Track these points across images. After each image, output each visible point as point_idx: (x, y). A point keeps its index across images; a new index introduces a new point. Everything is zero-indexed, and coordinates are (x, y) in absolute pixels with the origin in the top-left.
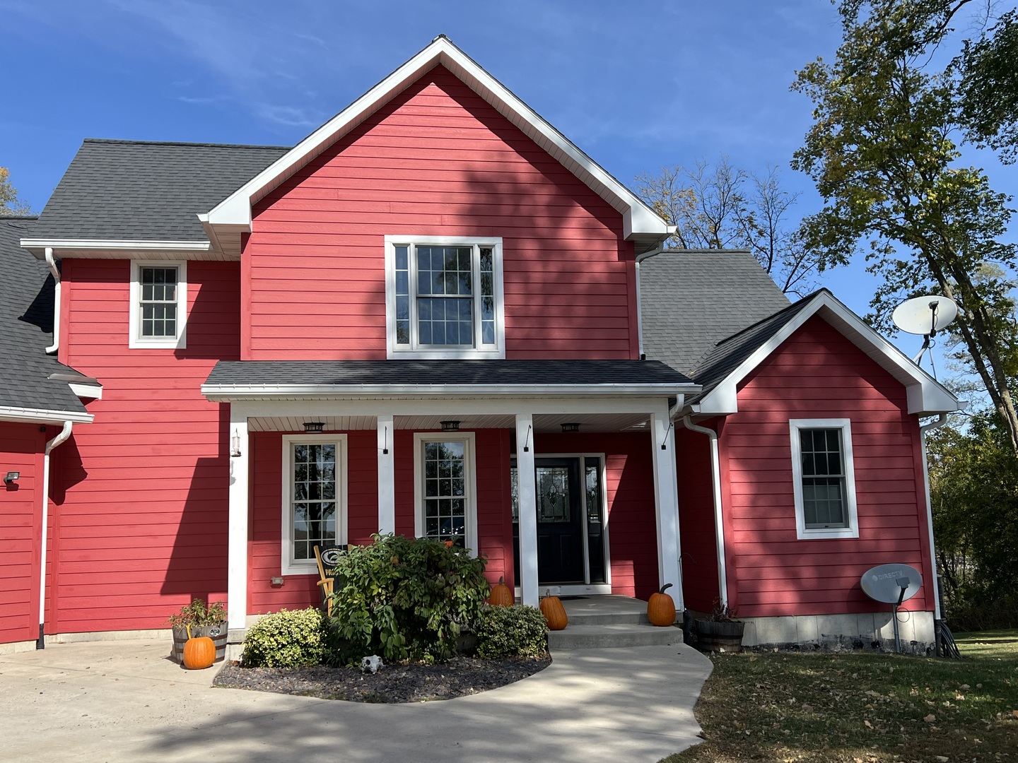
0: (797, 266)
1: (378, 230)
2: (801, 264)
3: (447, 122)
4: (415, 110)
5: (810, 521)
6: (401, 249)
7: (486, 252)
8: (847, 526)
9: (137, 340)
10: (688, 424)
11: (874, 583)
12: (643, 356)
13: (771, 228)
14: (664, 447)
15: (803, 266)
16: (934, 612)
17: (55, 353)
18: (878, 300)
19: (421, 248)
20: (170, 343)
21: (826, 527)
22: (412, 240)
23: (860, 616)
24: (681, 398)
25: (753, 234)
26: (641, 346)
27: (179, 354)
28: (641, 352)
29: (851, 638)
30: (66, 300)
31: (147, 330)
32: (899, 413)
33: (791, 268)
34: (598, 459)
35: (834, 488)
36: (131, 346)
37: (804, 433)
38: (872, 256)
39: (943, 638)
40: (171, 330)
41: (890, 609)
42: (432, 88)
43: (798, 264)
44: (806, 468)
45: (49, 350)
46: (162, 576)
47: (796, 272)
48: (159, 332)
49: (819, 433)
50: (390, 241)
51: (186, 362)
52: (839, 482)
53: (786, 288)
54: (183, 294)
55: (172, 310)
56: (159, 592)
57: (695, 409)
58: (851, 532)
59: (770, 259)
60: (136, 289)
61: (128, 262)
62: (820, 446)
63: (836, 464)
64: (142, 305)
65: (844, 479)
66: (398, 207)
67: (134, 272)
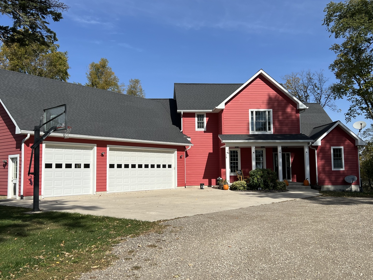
0: (328, 98)
1: (248, 108)
2: (329, 98)
3: (261, 86)
4: (255, 84)
5: (335, 167)
6: (252, 112)
7: (269, 112)
8: (342, 168)
9: (197, 129)
10: (311, 148)
11: (347, 179)
12: (301, 133)
13: (321, 87)
14: (307, 152)
15: (330, 98)
16: (359, 185)
17: (182, 132)
18: (350, 109)
19: (256, 112)
20: (203, 130)
21: (338, 168)
22: (255, 110)
23: (344, 185)
24: (311, 143)
25: (316, 89)
26: (300, 131)
27: (205, 132)
28: (301, 132)
29: (342, 190)
30: (183, 121)
31: (198, 127)
32: (353, 145)
33: (326, 99)
34: (289, 154)
35: (340, 160)
36: (196, 130)
37: (334, 149)
38: (349, 96)
39: (361, 190)
40: (203, 127)
41: (350, 184)
42: (258, 79)
43: (328, 97)
44: (334, 156)
45: (181, 131)
46: (203, 175)
47: (328, 99)
48: (201, 128)
49: (337, 149)
50: (250, 110)
51: (206, 133)
52: (341, 159)
53: (325, 104)
54: (205, 120)
55: (203, 123)
56: (202, 178)
57: (313, 145)
58: (343, 169)
59: (321, 96)
60: (196, 119)
61: (195, 113)
62: (337, 152)
63: (340, 155)
64: (198, 122)
65: (342, 159)
66: (251, 103)
67: (196, 115)
